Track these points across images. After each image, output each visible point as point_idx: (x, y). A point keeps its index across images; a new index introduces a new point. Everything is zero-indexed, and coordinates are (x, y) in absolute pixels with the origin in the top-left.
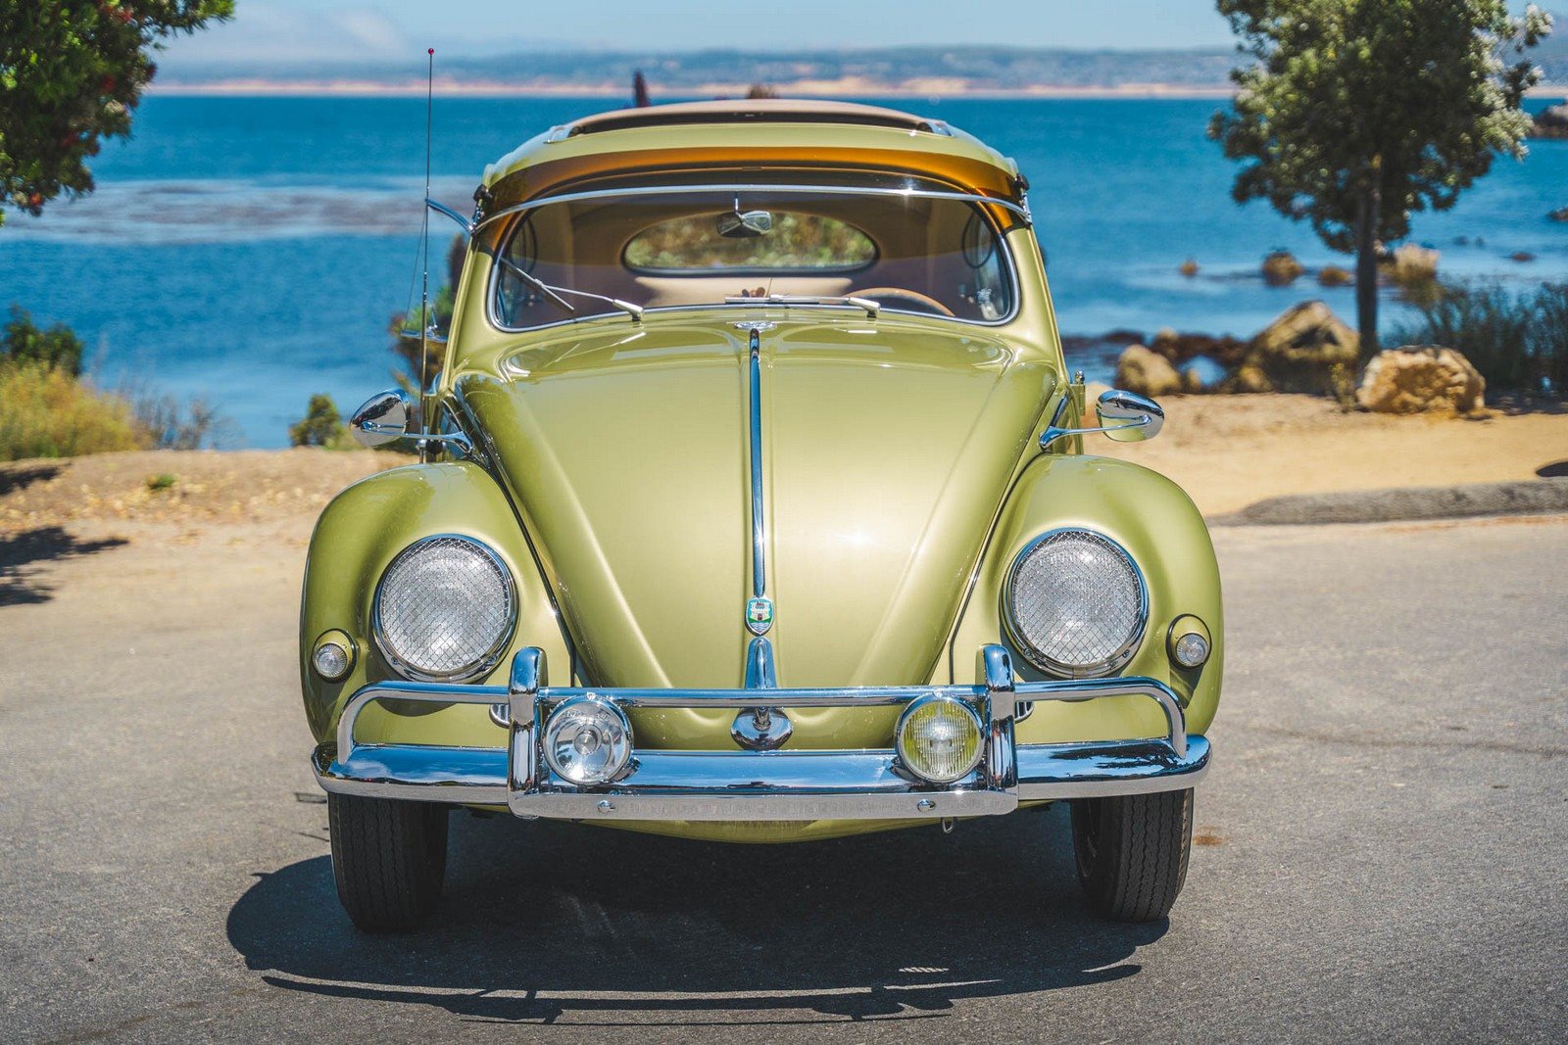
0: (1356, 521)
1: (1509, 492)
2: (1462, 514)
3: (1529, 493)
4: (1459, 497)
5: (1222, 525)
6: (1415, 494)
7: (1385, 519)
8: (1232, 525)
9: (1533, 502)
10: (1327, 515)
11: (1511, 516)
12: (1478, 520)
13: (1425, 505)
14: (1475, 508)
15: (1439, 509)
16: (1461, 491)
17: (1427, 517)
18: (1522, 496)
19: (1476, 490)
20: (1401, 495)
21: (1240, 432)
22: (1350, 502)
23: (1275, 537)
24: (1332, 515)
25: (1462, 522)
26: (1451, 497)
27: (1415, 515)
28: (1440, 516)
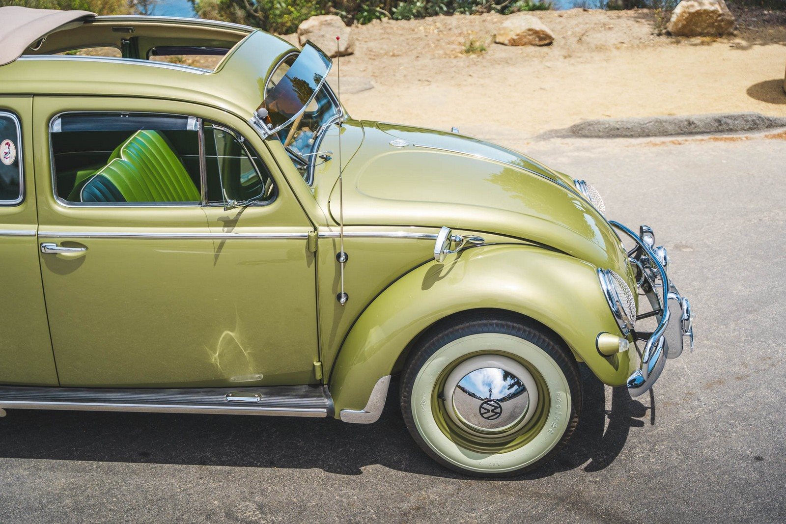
0: (632, 136)
1: (719, 121)
2: (691, 133)
3: (730, 121)
4: (690, 123)
5: (558, 137)
6: (666, 122)
7: (648, 136)
8: (564, 137)
9: (731, 127)
10: (616, 132)
11: (718, 136)
12: (699, 137)
13: (670, 128)
14: (699, 130)
15: (679, 131)
16: (693, 119)
17: (671, 134)
18: (725, 123)
19: (700, 120)
20: (659, 122)
21: (600, 48)
22: (629, 127)
23: (584, 149)
24: (619, 133)
25: (690, 138)
26: (686, 123)
27: (665, 133)
28: (679, 134)
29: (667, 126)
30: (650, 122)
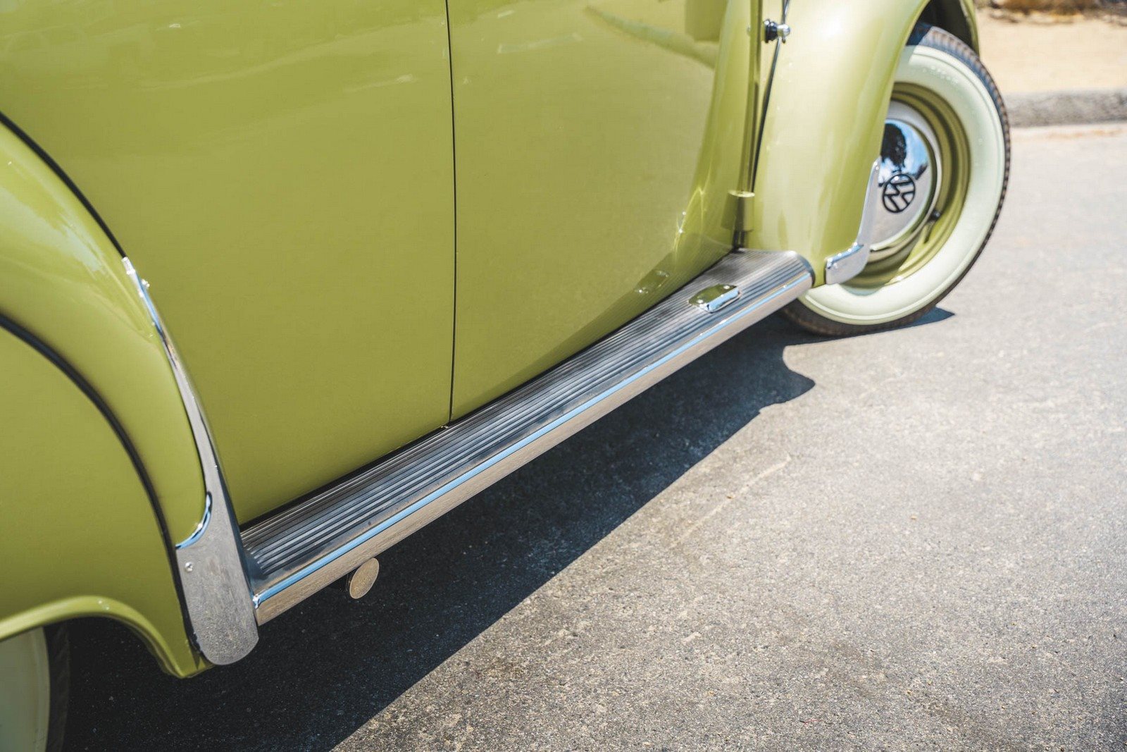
29: (1080, 105)
30: (1049, 99)
